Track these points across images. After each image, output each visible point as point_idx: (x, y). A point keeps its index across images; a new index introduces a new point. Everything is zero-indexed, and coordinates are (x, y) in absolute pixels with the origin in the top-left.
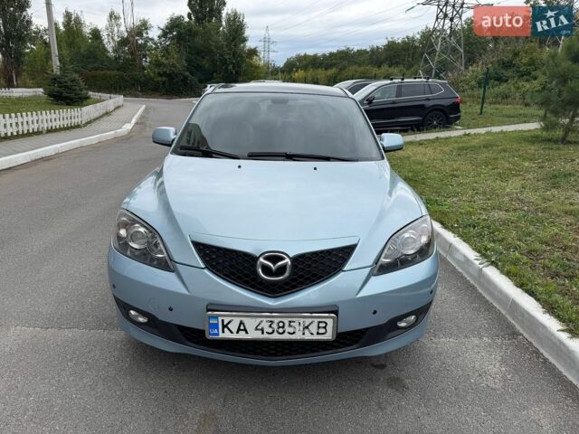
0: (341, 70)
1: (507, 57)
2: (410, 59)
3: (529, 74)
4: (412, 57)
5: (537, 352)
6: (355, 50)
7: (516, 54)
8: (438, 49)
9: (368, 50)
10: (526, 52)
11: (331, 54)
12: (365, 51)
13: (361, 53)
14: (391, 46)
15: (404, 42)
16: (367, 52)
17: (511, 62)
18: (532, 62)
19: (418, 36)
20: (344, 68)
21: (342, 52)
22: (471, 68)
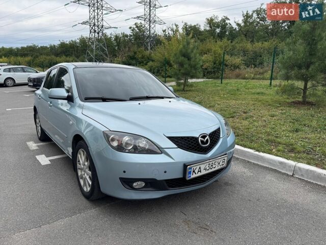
0: (35, 58)
1: (131, 54)
2: (76, 53)
3: (143, 62)
4: (77, 52)
5: (248, 162)
6: (39, 46)
7: (135, 53)
8: (94, 48)
9: (49, 47)
10: (139, 52)
11: (23, 48)
12: (46, 47)
13: (43, 48)
14: (63, 45)
15: (70, 43)
16: (48, 48)
17: (134, 56)
18: (143, 57)
19: (78, 41)
20: (37, 57)
21: (31, 47)
22: (116, 59)
